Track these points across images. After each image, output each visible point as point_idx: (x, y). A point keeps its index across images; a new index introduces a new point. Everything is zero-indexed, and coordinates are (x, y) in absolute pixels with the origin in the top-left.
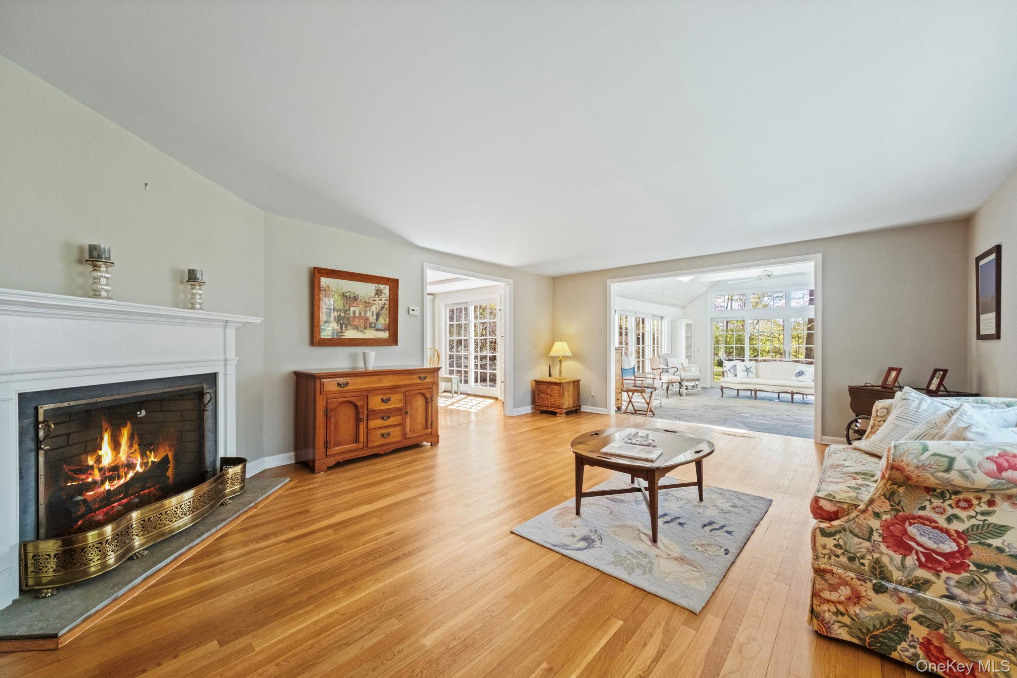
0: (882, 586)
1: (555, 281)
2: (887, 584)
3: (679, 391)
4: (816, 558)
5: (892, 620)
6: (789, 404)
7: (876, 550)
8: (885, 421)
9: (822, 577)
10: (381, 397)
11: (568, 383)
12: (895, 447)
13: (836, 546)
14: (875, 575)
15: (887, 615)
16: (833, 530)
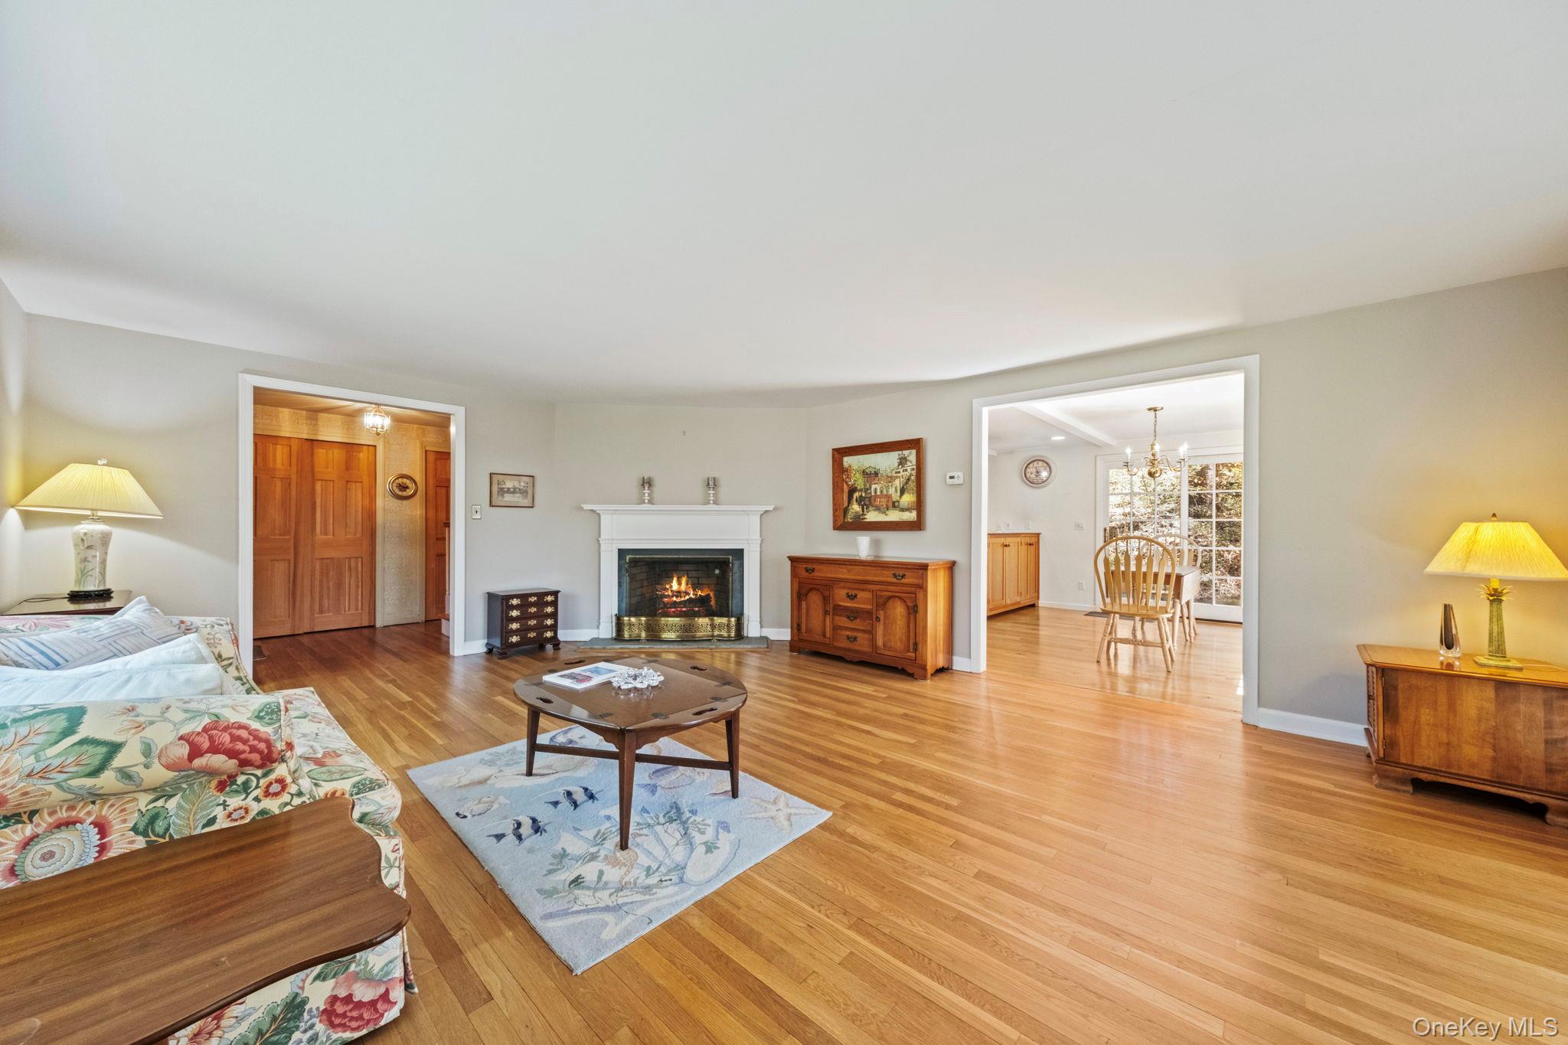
10: (846, 591)
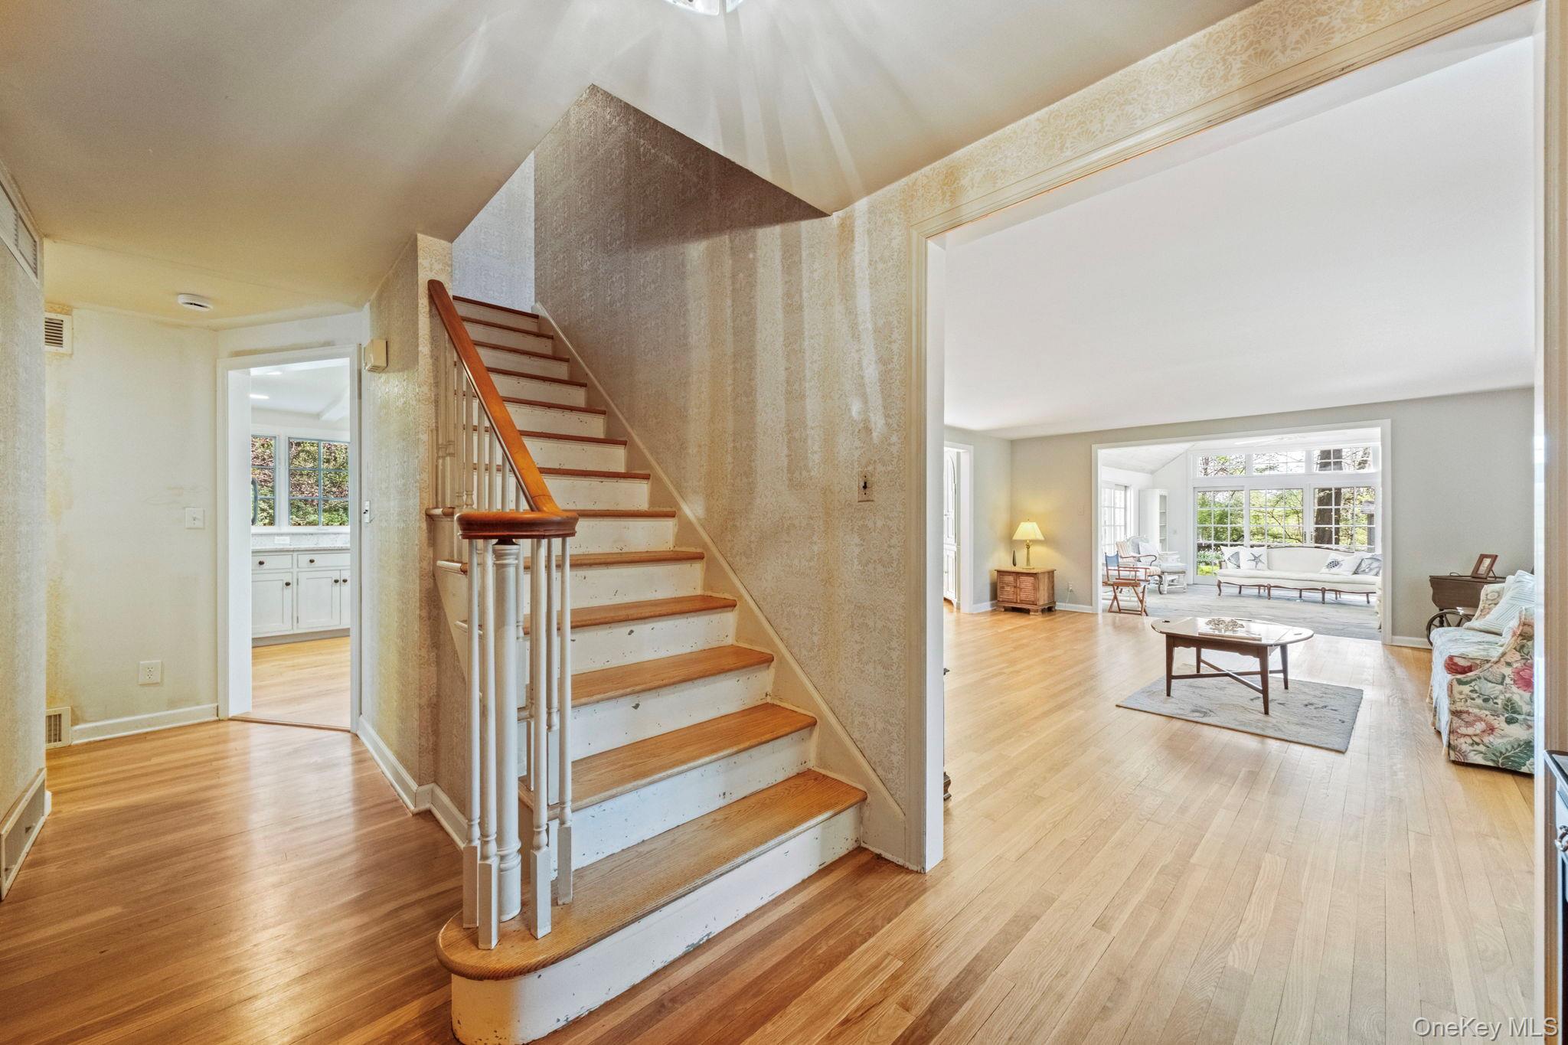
0: (1513, 718)
1: (1014, 443)
2: (1518, 716)
3: (1159, 587)
4: (1454, 702)
5: (1522, 743)
6: (1318, 605)
7: (1508, 691)
8: (1496, 604)
9: (1459, 717)
11: (1044, 573)
12: (1526, 609)
13: (1471, 691)
14: (1507, 710)
15: (1517, 740)
16: (1469, 679)
